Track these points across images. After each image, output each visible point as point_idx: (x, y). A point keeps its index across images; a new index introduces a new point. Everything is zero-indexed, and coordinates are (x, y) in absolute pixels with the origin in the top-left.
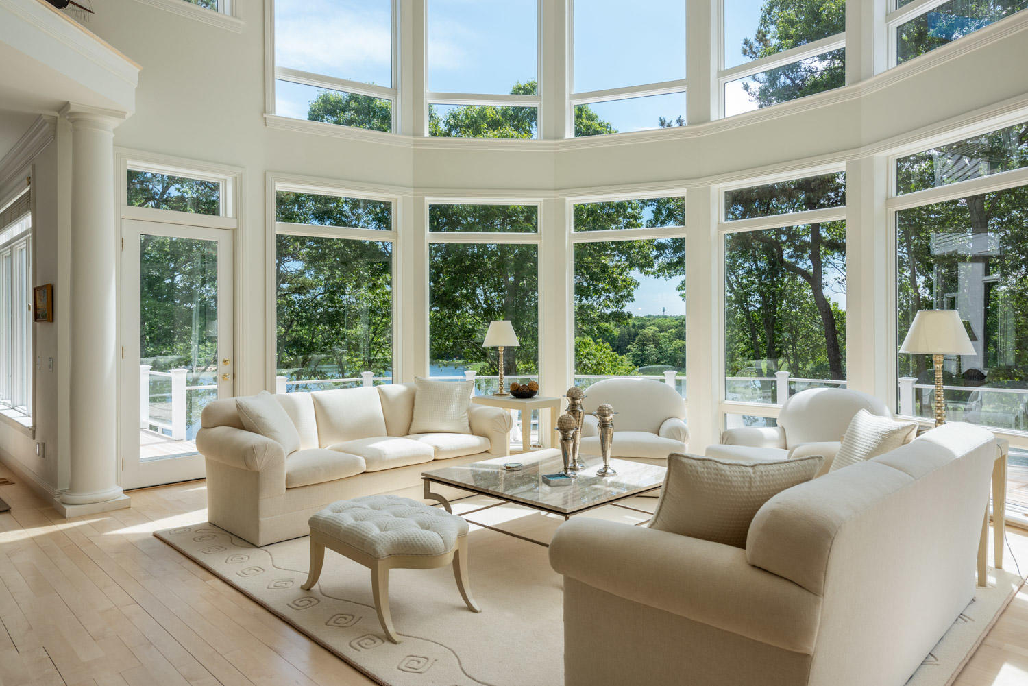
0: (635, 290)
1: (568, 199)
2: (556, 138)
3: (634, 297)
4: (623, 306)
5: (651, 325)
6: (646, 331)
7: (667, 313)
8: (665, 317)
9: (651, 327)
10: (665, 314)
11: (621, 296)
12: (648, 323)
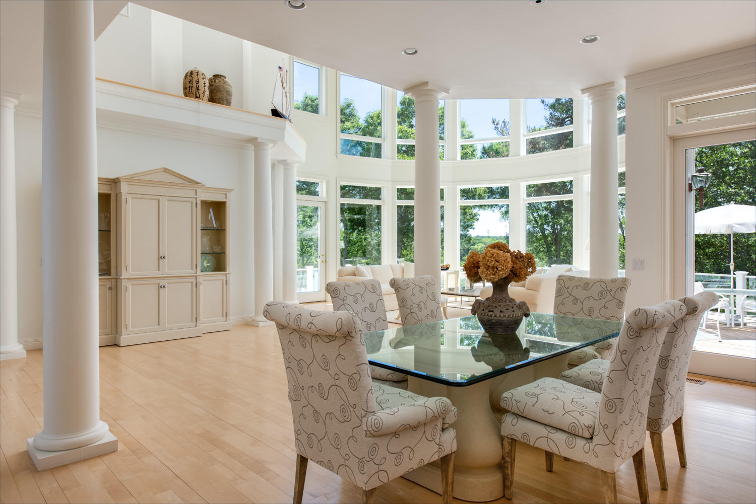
0: (476, 222)
1: (458, 186)
2: (453, 160)
3: (475, 227)
4: (468, 231)
5: (479, 243)
6: (475, 247)
7: (490, 235)
8: (489, 237)
9: (479, 244)
10: (489, 235)
11: (468, 225)
12: (478, 242)
